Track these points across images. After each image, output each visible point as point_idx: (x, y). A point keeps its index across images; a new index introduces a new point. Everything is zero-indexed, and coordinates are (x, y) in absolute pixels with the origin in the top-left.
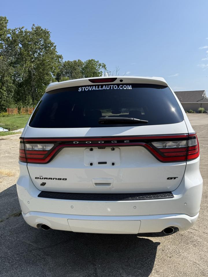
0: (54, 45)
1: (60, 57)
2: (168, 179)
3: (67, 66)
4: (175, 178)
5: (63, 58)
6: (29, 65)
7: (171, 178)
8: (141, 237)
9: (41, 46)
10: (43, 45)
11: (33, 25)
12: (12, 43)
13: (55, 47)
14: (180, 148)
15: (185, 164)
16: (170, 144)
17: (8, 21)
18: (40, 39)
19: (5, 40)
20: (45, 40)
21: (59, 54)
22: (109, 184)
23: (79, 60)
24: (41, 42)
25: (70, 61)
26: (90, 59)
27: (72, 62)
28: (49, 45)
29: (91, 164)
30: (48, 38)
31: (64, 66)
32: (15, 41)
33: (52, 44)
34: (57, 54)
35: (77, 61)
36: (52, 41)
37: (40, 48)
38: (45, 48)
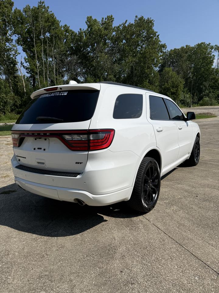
0: (157, 34)
1: (164, 46)
2: (76, 163)
3: (173, 54)
4: (81, 163)
5: (166, 47)
6: (130, 61)
7: (78, 163)
8: (99, 214)
9: (144, 38)
10: (146, 36)
11: (136, 17)
12: (116, 40)
13: (158, 36)
14: (83, 140)
15: (87, 153)
16: (76, 137)
17: (114, 18)
18: (143, 31)
19: (110, 39)
20: (148, 31)
21: (162, 43)
22: (43, 163)
23: (187, 46)
24: (144, 34)
25: (176, 48)
26: (200, 43)
27: (179, 49)
28: (152, 35)
29: (35, 149)
30: (151, 28)
31: (170, 55)
32: (119, 38)
33: (155, 34)
34: (161, 43)
35: (185, 47)
36: (155, 30)
37: (143, 41)
38: (147, 39)
